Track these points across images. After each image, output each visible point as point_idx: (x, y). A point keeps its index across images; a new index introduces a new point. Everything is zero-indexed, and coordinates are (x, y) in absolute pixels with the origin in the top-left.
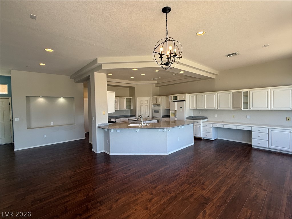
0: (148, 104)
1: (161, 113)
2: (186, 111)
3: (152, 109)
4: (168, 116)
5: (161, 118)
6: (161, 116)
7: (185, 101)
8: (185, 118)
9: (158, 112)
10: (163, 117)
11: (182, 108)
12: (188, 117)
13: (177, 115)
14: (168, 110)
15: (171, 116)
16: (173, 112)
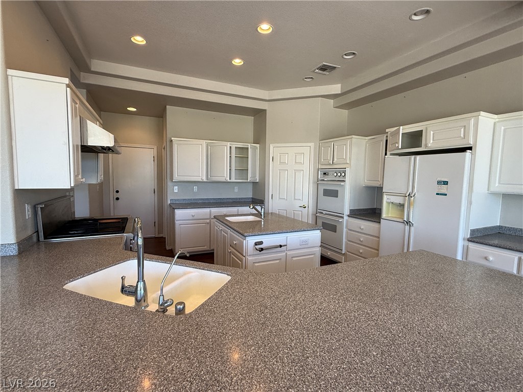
0: (306, 167)
1: (347, 201)
2: (470, 203)
3: (318, 183)
4: (373, 213)
5: (346, 218)
6: (347, 212)
7: (470, 148)
8: (463, 233)
9: (333, 194)
10: (355, 214)
11: (446, 183)
12: (478, 230)
13: (415, 215)
14: (376, 192)
15: (384, 215)
16: (399, 200)
